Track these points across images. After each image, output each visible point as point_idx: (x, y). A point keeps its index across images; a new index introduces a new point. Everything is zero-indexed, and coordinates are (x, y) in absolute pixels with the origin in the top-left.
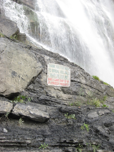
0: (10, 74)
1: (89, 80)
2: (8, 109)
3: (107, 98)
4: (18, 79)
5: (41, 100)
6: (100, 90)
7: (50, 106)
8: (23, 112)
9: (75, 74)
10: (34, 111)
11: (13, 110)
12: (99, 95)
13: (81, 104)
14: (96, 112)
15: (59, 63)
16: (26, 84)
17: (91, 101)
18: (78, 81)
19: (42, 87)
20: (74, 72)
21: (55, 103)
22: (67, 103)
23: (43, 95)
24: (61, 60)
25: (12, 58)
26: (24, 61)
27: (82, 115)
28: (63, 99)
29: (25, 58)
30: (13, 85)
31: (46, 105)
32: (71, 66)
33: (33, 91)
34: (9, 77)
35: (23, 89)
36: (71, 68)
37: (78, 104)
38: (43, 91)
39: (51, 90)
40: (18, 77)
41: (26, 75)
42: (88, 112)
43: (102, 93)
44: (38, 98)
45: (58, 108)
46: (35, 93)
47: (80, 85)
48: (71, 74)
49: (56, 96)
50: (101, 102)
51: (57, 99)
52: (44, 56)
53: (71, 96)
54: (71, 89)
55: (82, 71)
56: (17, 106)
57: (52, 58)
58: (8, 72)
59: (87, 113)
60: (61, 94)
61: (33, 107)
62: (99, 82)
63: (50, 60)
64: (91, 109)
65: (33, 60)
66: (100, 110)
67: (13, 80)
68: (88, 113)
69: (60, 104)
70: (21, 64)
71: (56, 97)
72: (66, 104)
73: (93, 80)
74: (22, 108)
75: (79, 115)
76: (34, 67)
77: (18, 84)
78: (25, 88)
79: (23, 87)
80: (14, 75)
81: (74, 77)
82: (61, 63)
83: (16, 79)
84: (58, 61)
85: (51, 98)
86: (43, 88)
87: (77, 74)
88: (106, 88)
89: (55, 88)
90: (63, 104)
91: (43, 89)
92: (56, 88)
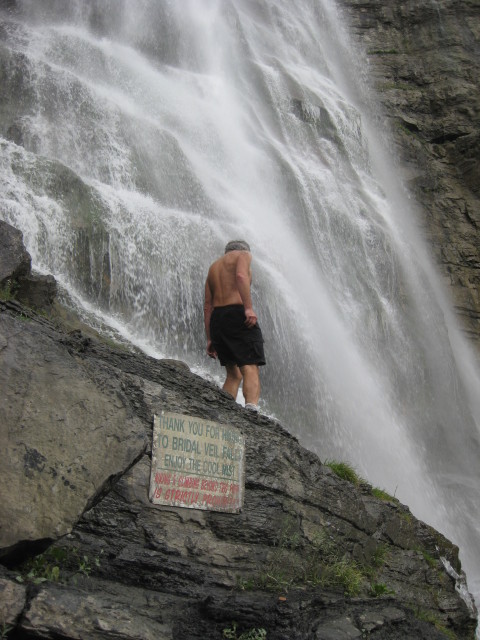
0: (16, 460)
1: (318, 480)
2: (6, 610)
3: (388, 558)
4: (51, 482)
5: (124, 568)
6: (358, 524)
7: (159, 591)
8: (66, 622)
9: (264, 457)
10: (113, 621)
11: (29, 615)
12: (356, 545)
13: (285, 583)
14: (349, 616)
15: (199, 413)
16: (82, 504)
17: (327, 567)
18: (275, 486)
19: (129, 511)
20: (260, 448)
21: (181, 581)
22: (230, 578)
23: (131, 546)
24: (207, 401)
25: (25, 395)
26: (76, 411)
27: (295, 629)
28: (215, 562)
29: (81, 396)
30: (28, 510)
31: (144, 587)
32: (248, 424)
33: (92, 526)
34: (14, 475)
35: (66, 524)
36: (247, 432)
37: (274, 583)
38: (131, 527)
39: (165, 525)
40: (51, 475)
41: (83, 468)
42: (317, 616)
43: (369, 534)
44: (112, 556)
45: (193, 600)
46: (99, 535)
47: (281, 505)
48: (249, 458)
49: (185, 549)
50: (363, 574)
51: (191, 564)
52: (142, 382)
53: (247, 549)
54: (247, 520)
55: (291, 447)
56: (42, 596)
57: (172, 389)
58: (10, 453)
59: (313, 624)
60: (206, 541)
61: (106, 604)
62: (355, 491)
63: (163, 398)
64: (330, 604)
65: (110, 407)
66: (367, 608)
67: (30, 485)
68: (317, 620)
69: (201, 583)
70: (62, 420)
71: (184, 552)
72: (227, 582)
73: (332, 482)
74: (62, 606)
75: (281, 630)
76: (114, 435)
77: (47, 505)
78: (75, 519)
79: (70, 519)
80: (32, 466)
81: (259, 470)
82: (206, 412)
83: (42, 482)
84: (195, 403)
85: (164, 557)
86: (133, 516)
87: (270, 457)
88: (382, 514)
89: (183, 514)
90: (212, 584)
91: (134, 520)
92: (185, 516)
